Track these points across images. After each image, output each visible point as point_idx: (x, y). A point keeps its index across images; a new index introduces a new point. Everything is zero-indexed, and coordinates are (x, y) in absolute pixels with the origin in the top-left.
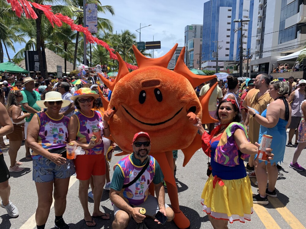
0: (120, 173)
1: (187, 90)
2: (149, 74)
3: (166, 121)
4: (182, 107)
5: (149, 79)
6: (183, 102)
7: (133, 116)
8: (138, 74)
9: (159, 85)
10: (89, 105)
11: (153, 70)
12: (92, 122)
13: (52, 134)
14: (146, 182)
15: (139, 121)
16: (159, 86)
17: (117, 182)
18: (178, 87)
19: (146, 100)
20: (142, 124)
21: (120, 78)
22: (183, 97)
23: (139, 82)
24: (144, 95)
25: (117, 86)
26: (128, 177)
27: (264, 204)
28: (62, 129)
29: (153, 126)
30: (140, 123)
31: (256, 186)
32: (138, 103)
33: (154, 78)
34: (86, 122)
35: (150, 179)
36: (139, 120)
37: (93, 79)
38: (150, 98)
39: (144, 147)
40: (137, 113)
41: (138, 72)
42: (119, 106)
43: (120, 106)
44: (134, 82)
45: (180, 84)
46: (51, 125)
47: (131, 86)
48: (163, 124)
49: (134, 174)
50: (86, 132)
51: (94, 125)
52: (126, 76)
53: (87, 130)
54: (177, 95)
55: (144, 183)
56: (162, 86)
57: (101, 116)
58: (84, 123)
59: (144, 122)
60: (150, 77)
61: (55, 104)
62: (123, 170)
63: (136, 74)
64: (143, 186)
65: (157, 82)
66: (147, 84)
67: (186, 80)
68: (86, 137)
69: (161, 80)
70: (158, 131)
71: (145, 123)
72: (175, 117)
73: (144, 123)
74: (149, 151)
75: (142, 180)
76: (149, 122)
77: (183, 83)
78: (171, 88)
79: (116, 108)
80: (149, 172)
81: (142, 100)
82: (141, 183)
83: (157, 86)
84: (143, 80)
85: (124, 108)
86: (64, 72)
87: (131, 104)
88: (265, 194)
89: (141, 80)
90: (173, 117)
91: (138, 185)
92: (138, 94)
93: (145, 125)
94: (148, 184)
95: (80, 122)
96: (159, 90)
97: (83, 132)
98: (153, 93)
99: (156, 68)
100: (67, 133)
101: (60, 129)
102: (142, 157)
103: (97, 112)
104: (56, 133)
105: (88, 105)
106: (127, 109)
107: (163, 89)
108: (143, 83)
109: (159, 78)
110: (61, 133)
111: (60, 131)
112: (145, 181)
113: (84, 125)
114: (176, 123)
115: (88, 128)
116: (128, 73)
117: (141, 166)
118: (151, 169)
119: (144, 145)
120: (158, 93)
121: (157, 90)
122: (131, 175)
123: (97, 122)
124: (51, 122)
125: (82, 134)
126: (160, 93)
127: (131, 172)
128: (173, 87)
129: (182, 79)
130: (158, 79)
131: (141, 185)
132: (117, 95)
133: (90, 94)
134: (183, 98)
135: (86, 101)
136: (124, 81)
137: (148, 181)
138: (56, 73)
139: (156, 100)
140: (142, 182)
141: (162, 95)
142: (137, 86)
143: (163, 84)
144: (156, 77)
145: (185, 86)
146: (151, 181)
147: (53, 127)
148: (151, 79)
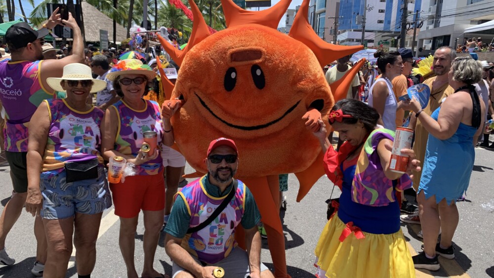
0: (182, 209)
1: (309, 70)
2: (243, 38)
3: (270, 124)
4: (299, 100)
5: (242, 48)
6: (301, 91)
7: (214, 112)
8: (224, 38)
9: (259, 58)
10: (138, 90)
11: (252, 31)
12: (142, 120)
13: (72, 135)
14: (229, 225)
15: (224, 122)
16: (260, 60)
17: (177, 223)
18: (294, 64)
19: (236, 84)
20: (228, 127)
21: (194, 45)
22: (302, 83)
23: (225, 53)
24: (233, 75)
25: (188, 59)
26: (196, 215)
27: (433, 269)
28: (90, 128)
29: (248, 132)
30: (224, 124)
31: (419, 239)
32: (222, 89)
33: (253, 47)
34: (131, 120)
35: (235, 220)
36: (223, 119)
37: (154, 50)
38: (244, 81)
39: (226, 164)
40: (220, 107)
41: (225, 34)
42: (190, 92)
43: (192, 94)
44: (216, 52)
45: (297, 58)
46: (71, 119)
47: (212, 59)
48: (264, 129)
49: (208, 211)
50: (131, 137)
51: (145, 125)
52: (205, 41)
53: (133, 133)
54: (291, 79)
55: (224, 226)
56: (265, 60)
57: (158, 111)
58: (128, 121)
59: (231, 123)
60: (244, 43)
61: (79, 86)
62: (188, 202)
63: (220, 38)
64: (222, 231)
65: (257, 53)
66: (238, 56)
67: (308, 52)
68: (130, 145)
69: (264, 50)
70: (256, 140)
71: (233, 124)
72: (286, 116)
73: (231, 125)
74: (235, 171)
75: (221, 221)
76: (241, 124)
77: (304, 57)
78: (281, 65)
79: (184, 97)
80: (235, 208)
81: (230, 84)
82: (219, 225)
83: (257, 61)
84: (233, 48)
85: (199, 97)
86: (113, 42)
87: (210, 91)
88: (435, 252)
89: (229, 48)
90: (281, 116)
91: (215, 230)
92: (223, 73)
93: (233, 129)
94: (232, 228)
95: (121, 119)
96: (259, 68)
97: (126, 137)
98: (249, 74)
99: (257, 29)
100: (99, 135)
101: (87, 128)
102: (223, 181)
103: (153, 103)
104: (79, 134)
105: (136, 90)
106: (204, 100)
107: (267, 67)
108: (232, 55)
109: (261, 46)
110: (89, 135)
111: (86, 132)
112: (226, 222)
113: (128, 125)
114: (286, 128)
115: (134, 130)
116: (207, 36)
117: (220, 196)
118: (238, 203)
119: (227, 161)
120: (258, 72)
121: (255, 67)
122: (202, 211)
123: (151, 120)
124: (71, 116)
125: (124, 139)
126: (262, 73)
127: (201, 207)
128: (285, 63)
129: (302, 50)
130: (259, 48)
131: (219, 229)
132: (188, 75)
133: (139, 70)
134: (302, 85)
135: (133, 82)
136: (199, 50)
137: (232, 223)
138: (98, 42)
139: (253, 86)
140: (221, 224)
141: (264, 77)
142: (223, 60)
143: (267, 57)
144: (256, 45)
145: (306, 62)
146: (237, 224)
147: (75, 123)
148: (247, 48)
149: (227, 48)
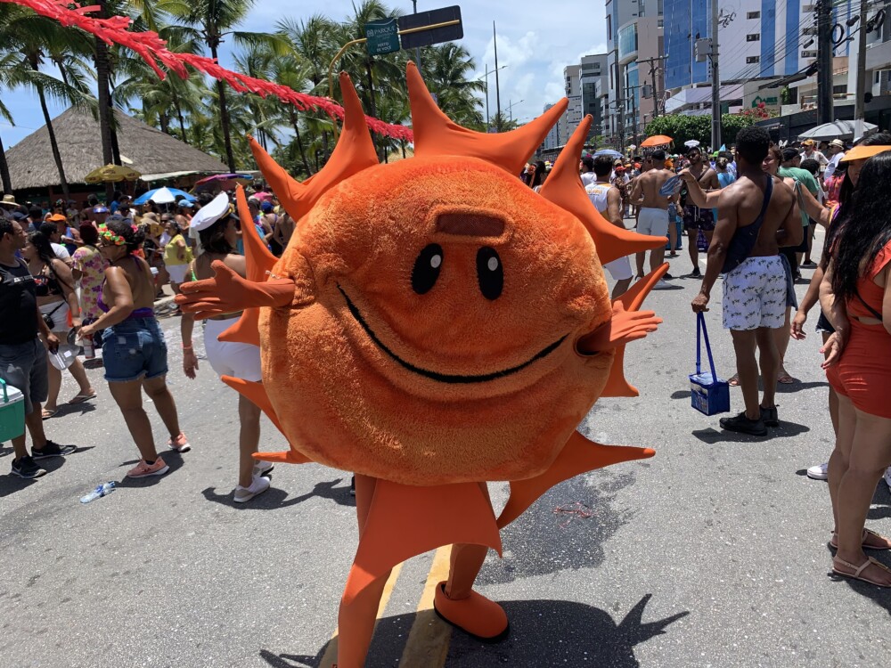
1: (591, 275)
4: (566, 332)
29: (446, 386)
33: (487, 207)
42: (325, 284)
43: (331, 287)
45: (573, 247)
47: (392, 218)
56: (511, 241)
60: (470, 198)
72: (534, 365)
77: (584, 247)
83: (494, 240)
89: (436, 202)
90: (525, 362)
96: (496, 255)
99: (492, 171)
109: (504, 210)
128: (550, 253)
130: (500, 212)
134: (578, 303)
136: (363, 193)
142: (417, 225)
143: (516, 235)
145: (587, 258)
149: (432, 200)
